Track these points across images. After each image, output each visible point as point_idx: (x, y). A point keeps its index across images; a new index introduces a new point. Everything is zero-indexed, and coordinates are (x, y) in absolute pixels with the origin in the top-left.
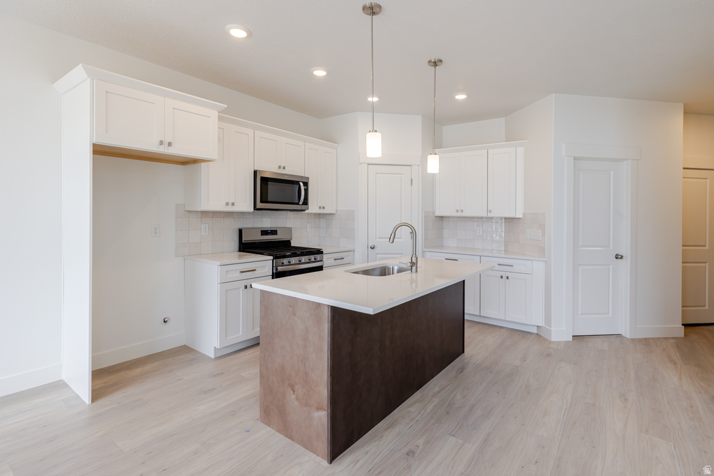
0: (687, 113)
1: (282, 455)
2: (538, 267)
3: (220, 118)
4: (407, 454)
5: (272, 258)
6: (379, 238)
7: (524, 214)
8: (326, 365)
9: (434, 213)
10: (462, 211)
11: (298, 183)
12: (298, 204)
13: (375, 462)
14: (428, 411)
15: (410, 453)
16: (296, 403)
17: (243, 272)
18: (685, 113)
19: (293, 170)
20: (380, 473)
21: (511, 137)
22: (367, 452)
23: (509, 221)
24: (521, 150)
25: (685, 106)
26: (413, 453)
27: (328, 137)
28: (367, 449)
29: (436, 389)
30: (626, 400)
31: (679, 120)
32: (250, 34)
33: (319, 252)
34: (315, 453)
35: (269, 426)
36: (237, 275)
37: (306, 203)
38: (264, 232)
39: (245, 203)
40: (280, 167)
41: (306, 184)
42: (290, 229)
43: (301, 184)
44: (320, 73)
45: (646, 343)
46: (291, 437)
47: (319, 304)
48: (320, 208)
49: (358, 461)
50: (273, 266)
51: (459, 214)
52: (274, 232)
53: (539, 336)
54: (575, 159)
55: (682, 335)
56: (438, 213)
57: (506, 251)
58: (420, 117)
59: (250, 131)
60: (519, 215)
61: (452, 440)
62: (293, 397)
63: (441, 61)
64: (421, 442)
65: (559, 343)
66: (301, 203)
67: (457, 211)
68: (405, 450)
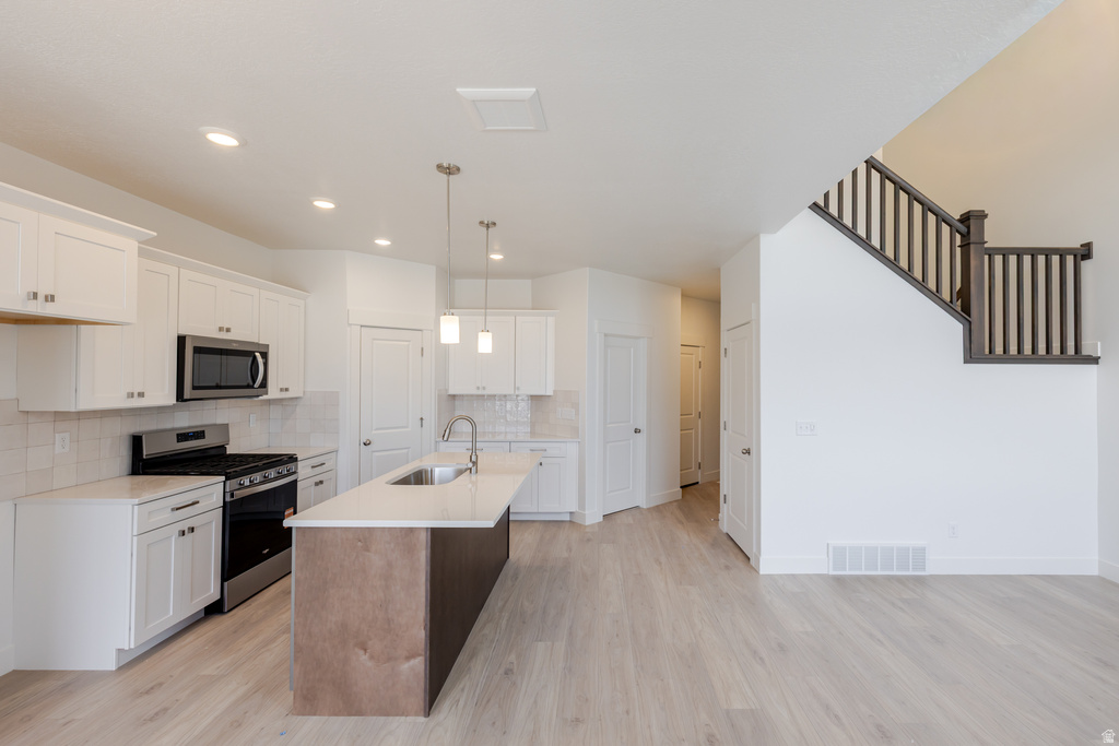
0: (683, 296)
1: (359, 736)
2: (572, 449)
3: (142, 253)
4: (506, 673)
5: (223, 478)
6: (377, 429)
7: (554, 391)
8: (423, 599)
9: (447, 390)
10: (484, 388)
11: (251, 354)
12: (253, 387)
13: (477, 695)
14: (503, 627)
15: (508, 672)
16: (370, 664)
17: (177, 509)
18: (682, 295)
19: (242, 332)
20: (488, 701)
21: (538, 304)
22: (463, 690)
23: (535, 399)
24: (551, 320)
25: (682, 291)
26: (511, 670)
27: (287, 280)
28: (461, 686)
29: (500, 604)
30: (660, 563)
31: (678, 300)
32: (243, 144)
33: (292, 459)
34: (402, 715)
35: (315, 715)
36: (167, 516)
37: (264, 385)
38: (182, 437)
39: (162, 392)
40: (221, 329)
41: (265, 355)
42: (225, 427)
43: (257, 354)
44: (324, 205)
45: (658, 509)
46: (359, 713)
47: (411, 530)
48: (281, 390)
49: (459, 701)
50: (224, 492)
51: (480, 392)
52: (200, 435)
53: (572, 523)
54: (606, 335)
55: (680, 497)
56: (451, 392)
57: (533, 433)
58: (434, 268)
59: (172, 270)
60: (550, 393)
61: (541, 645)
62: (364, 657)
63: (494, 224)
64: (513, 658)
65: (592, 526)
66: (256, 385)
67: (478, 388)
68: (502, 671)
